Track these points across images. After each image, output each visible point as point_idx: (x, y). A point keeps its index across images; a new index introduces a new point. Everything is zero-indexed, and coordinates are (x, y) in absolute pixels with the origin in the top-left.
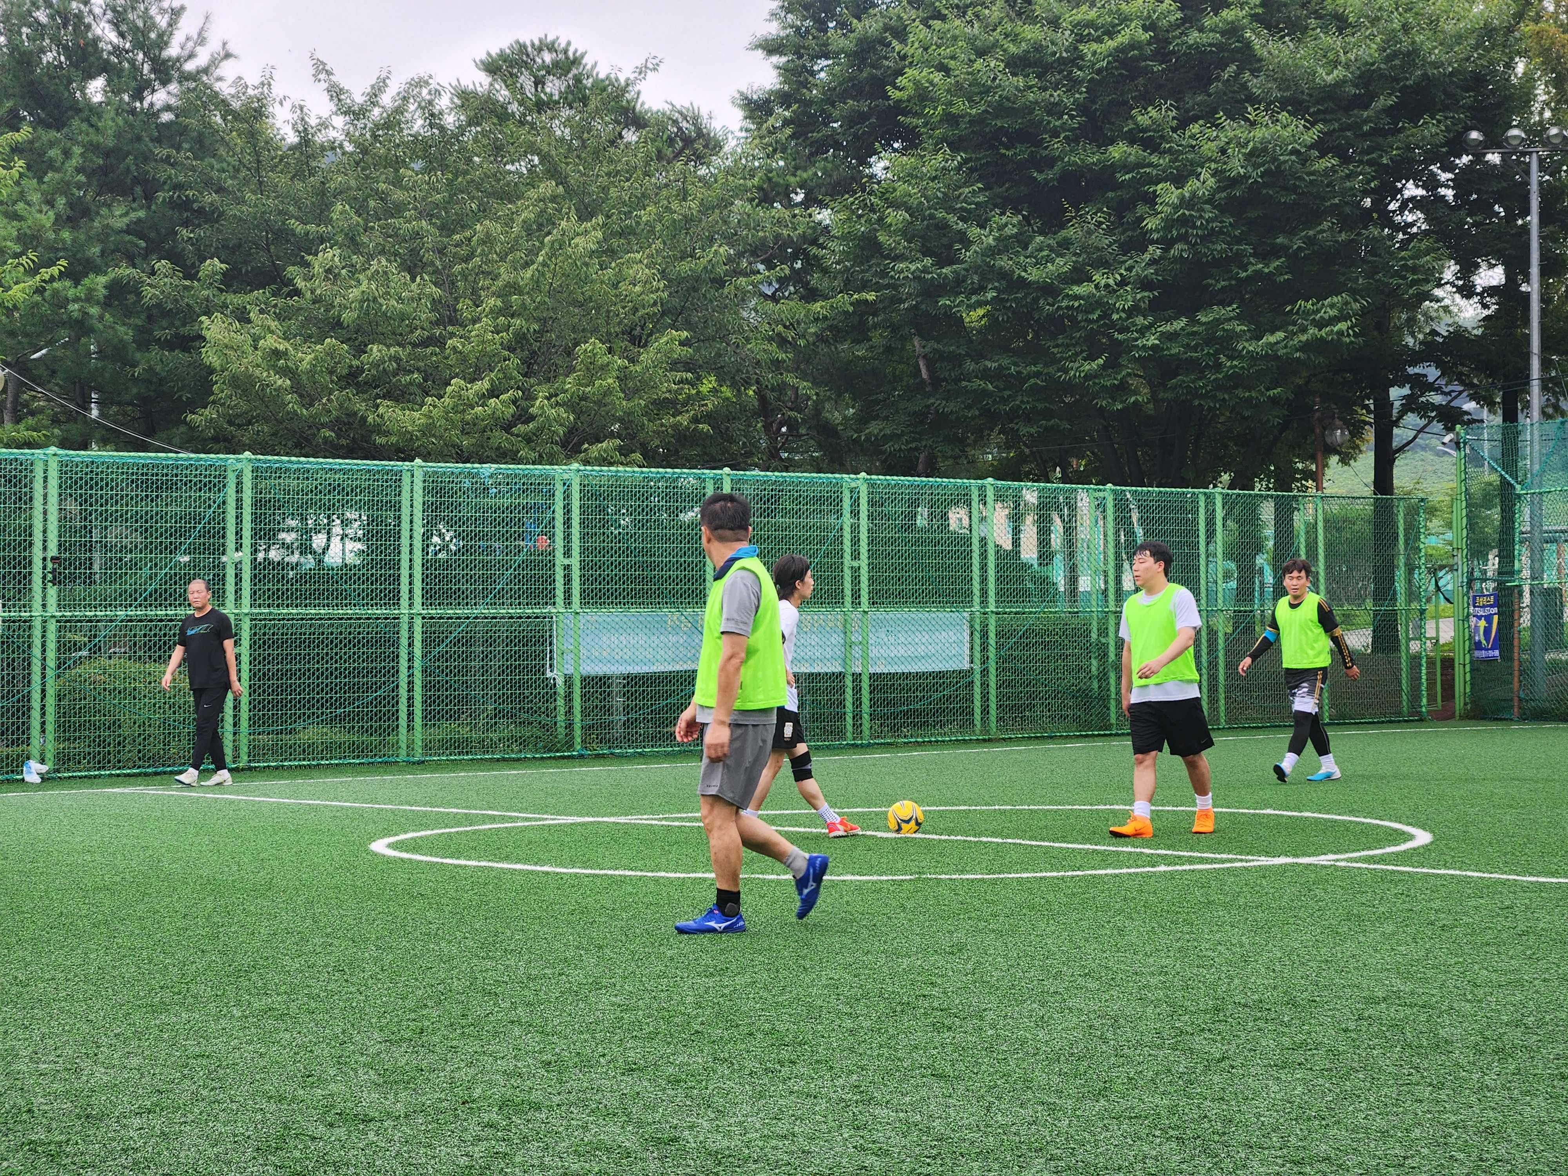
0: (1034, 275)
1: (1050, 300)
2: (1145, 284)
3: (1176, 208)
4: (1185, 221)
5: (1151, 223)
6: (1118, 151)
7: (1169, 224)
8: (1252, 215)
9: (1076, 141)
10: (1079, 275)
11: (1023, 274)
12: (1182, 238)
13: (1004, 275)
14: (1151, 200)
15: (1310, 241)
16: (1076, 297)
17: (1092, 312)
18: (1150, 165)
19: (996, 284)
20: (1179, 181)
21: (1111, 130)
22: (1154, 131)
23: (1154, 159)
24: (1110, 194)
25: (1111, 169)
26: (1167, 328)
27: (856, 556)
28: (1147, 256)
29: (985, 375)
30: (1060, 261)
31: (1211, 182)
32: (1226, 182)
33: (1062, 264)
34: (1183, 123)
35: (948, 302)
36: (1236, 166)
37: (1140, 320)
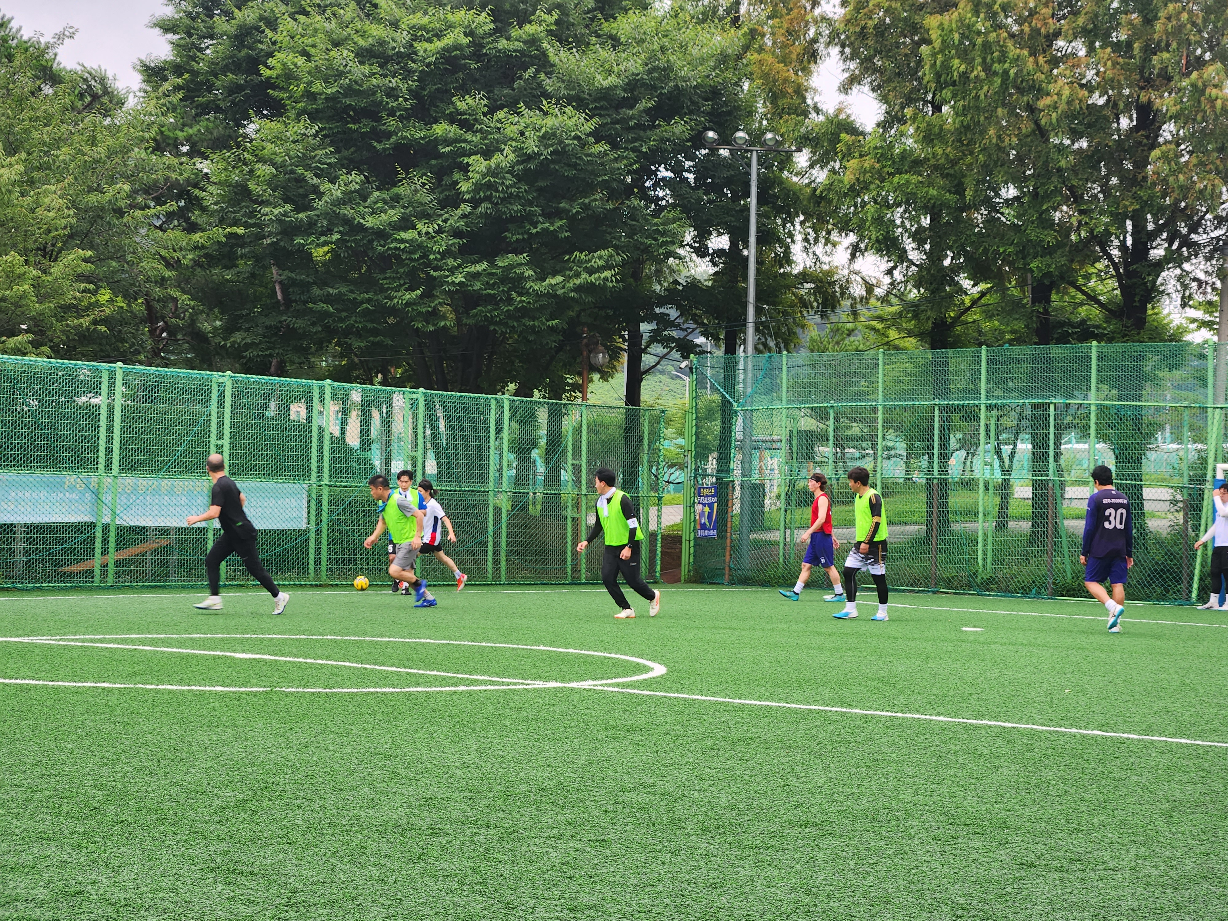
0: (370, 222)
1: (382, 242)
2: (457, 233)
3: (484, 176)
4: (490, 186)
5: (464, 186)
6: (441, 129)
7: (478, 187)
8: (541, 184)
9: (408, 118)
10: (406, 224)
11: (362, 221)
12: (488, 199)
13: (347, 221)
14: (465, 169)
15: (586, 207)
16: (402, 241)
17: (415, 254)
18: (465, 141)
19: (341, 229)
20: (487, 154)
21: (436, 112)
22: (470, 115)
23: (469, 136)
24: (434, 162)
25: (436, 142)
26: (473, 269)
27: (220, 436)
28: (459, 212)
29: (328, 299)
30: (391, 212)
31: (512, 157)
32: (525, 158)
33: (393, 215)
34: (492, 110)
35: (302, 241)
36: (532, 145)
37: (451, 262)
